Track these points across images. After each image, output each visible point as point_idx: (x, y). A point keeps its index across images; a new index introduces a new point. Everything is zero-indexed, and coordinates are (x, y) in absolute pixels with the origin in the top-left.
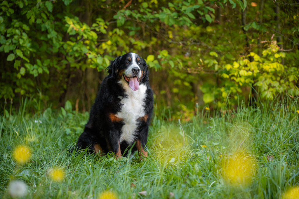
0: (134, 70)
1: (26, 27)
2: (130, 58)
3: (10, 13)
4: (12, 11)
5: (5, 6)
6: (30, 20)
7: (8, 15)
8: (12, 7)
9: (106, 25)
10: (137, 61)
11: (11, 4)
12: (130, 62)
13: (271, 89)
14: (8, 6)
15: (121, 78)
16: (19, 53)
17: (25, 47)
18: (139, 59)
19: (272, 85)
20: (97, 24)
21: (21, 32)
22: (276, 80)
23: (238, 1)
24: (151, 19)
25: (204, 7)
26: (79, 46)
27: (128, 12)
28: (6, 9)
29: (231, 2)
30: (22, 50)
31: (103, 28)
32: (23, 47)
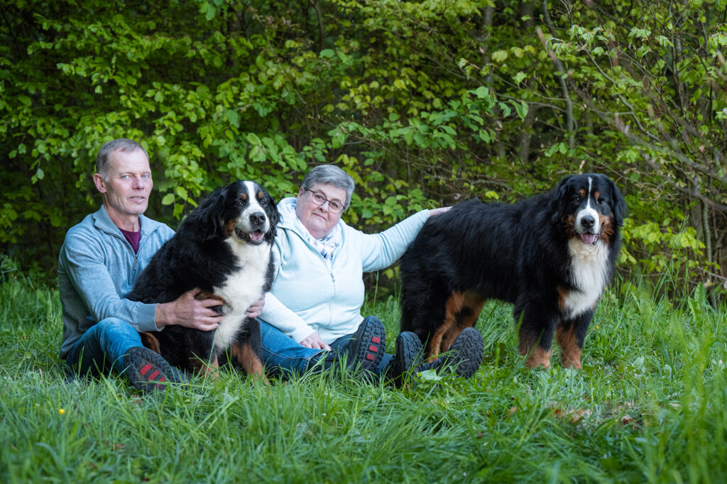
0: (253, 218)
1: (197, 152)
2: (244, 195)
3: (175, 130)
4: (180, 128)
5: (170, 120)
6: (205, 142)
7: (173, 133)
8: (181, 122)
10: (259, 199)
11: (181, 117)
12: (246, 202)
14: (175, 120)
15: (230, 235)
16: (182, 193)
17: (192, 183)
18: (261, 194)
20: (312, 146)
21: (189, 160)
23: (514, 103)
24: (395, 138)
25: (464, 115)
26: (275, 181)
27: (353, 126)
28: (172, 124)
29: (503, 106)
30: (188, 187)
31: (321, 153)
32: (188, 182)
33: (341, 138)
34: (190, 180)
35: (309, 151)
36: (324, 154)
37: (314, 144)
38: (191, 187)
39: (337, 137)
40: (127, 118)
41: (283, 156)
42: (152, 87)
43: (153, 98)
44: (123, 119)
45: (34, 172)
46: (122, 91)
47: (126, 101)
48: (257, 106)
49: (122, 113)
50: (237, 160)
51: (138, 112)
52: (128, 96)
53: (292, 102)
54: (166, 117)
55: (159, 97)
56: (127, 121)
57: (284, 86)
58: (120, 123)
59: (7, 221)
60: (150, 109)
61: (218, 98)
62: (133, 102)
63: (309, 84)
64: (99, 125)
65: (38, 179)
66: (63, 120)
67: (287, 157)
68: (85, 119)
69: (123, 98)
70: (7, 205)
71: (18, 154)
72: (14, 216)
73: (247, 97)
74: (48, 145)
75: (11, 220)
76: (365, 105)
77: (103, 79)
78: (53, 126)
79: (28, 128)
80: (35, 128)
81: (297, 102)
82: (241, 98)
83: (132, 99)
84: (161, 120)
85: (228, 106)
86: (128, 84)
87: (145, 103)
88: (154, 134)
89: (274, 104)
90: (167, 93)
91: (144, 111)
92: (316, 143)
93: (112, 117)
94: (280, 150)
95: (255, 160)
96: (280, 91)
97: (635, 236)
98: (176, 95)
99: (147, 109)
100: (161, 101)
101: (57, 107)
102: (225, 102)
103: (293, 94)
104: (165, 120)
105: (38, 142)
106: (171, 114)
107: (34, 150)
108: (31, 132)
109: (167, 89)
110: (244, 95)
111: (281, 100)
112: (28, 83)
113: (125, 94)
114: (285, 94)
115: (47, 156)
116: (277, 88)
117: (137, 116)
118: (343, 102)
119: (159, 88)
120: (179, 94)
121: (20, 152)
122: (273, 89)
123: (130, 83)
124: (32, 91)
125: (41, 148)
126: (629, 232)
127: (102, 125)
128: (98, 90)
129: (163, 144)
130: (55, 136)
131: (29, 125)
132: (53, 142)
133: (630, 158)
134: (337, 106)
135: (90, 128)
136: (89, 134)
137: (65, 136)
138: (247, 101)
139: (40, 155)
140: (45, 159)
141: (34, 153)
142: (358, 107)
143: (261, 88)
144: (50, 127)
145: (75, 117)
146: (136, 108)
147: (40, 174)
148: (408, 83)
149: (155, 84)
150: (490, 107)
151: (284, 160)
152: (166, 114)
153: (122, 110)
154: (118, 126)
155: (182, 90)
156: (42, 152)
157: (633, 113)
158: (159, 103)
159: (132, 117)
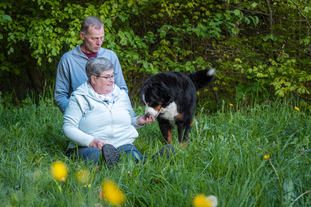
5: (77, 23)
9: (155, 37)
13: (283, 88)
14: (79, 23)
19: (285, 85)
20: (148, 36)
22: (289, 81)
23: (252, 17)
24: (189, 32)
25: (226, 23)
26: (131, 54)
27: (169, 27)
28: (78, 25)
29: (246, 19)
31: (152, 39)
33: (164, 33)
35: (146, 38)
36: (154, 40)
37: (148, 35)
39: (162, 33)
40: (55, 22)
41: (135, 41)
42: (67, 6)
43: (67, 12)
44: (53, 23)
45: (9, 49)
46: (52, 8)
47: (55, 13)
48: (120, 17)
49: (53, 20)
50: (112, 43)
51: (60, 19)
52: (56, 11)
53: (137, 14)
54: (75, 21)
55: (70, 11)
56: (55, 23)
57: (133, 6)
58: (51, 24)
60: (66, 17)
61: (101, 12)
62: (58, 14)
63: (144, 4)
64: (41, 26)
65: (11, 52)
66: (21, 22)
67: (137, 42)
68: (33, 22)
69: (53, 12)
73: (115, 11)
74: (15, 35)
76: (173, 15)
77: (43, 3)
78: (16, 25)
79: (4, 26)
80: (7, 26)
81: (139, 14)
82: (112, 12)
83: (58, 12)
84: (72, 23)
85: (106, 16)
86: (55, 5)
87: (63, 14)
88: (69, 30)
89: (129, 15)
90: (74, 9)
91: (63, 18)
92: (150, 34)
93: (48, 22)
94: (133, 39)
95: (122, 44)
96: (131, 8)
97: (308, 80)
98: (78, 10)
99: (65, 17)
100: (71, 13)
101: (18, 16)
102: (105, 14)
103: (138, 10)
104: (74, 23)
105: (10, 34)
106: (77, 20)
107: (9, 38)
108: (5, 28)
109: (74, 7)
110: (114, 11)
111: (132, 13)
112: (2, 3)
113: (54, 10)
114: (134, 10)
115: (15, 41)
116: (129, 7)
117: (60, 21)
118: (161, 13)
119: (70, 6)
120: (80, 9)
122: (127, 7)
123: (56, 4)
124: (5, 7)
125: (12, 36)
126: (305, 78)
127: (43, 25)
128: (41, 8)
129: (74, 35)
130: (18, 31)
131: (4, 24)
132: (18, 34)
133: (306, 42)
134: (158, 15)
135: (37, 28)
136: (37, 31)
137: (23, 31)
138: (115, 14)
139: (12, 40)
140: (14, 43)
141: (9, 39)
142: (169, 16)
143: (121, 6)
144: (15, 25)
145: (28, 21)
146: (59, 17)
147: (12, 50)
148: (194, 4)
149: (69, 5)
150: (240, 19)
151: (136, 44)
152: (74, 19)
153: (52, 18)
154: (51, 26)
155: (81, 7)
157: (306, 20)
158: (70, 14)
159: (57, 21)
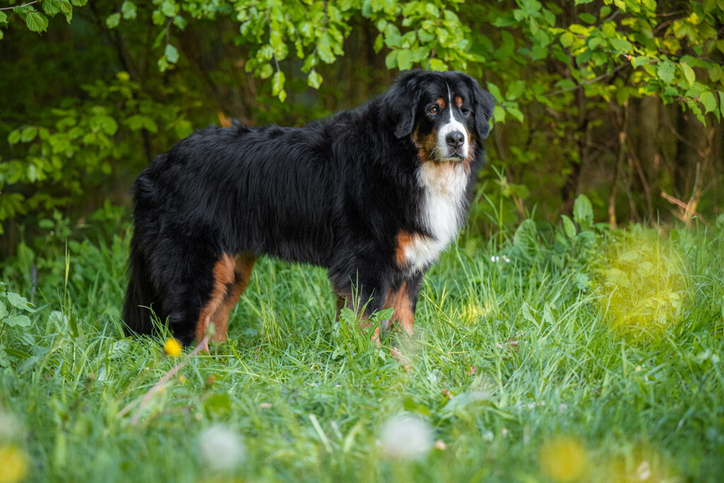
30: (446, 59)
32: (448, 49)
34: (450, 46)
38: (453, 57)
45: (160, 53)
59: (102, 137)
65: (169, 63)
70: (97, 110)
71: (122, 19)
72: (111, 127)
75: (108, 136)
107: (156, 14)
115: (179, 22)
121: (127, 16)
125: (166, 7)
139: (168, 19)
140: (177, 27)
141: (157, 18)
147: (172, 54)
156: (171, 14)
